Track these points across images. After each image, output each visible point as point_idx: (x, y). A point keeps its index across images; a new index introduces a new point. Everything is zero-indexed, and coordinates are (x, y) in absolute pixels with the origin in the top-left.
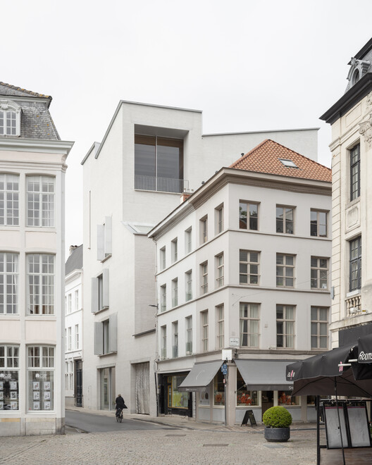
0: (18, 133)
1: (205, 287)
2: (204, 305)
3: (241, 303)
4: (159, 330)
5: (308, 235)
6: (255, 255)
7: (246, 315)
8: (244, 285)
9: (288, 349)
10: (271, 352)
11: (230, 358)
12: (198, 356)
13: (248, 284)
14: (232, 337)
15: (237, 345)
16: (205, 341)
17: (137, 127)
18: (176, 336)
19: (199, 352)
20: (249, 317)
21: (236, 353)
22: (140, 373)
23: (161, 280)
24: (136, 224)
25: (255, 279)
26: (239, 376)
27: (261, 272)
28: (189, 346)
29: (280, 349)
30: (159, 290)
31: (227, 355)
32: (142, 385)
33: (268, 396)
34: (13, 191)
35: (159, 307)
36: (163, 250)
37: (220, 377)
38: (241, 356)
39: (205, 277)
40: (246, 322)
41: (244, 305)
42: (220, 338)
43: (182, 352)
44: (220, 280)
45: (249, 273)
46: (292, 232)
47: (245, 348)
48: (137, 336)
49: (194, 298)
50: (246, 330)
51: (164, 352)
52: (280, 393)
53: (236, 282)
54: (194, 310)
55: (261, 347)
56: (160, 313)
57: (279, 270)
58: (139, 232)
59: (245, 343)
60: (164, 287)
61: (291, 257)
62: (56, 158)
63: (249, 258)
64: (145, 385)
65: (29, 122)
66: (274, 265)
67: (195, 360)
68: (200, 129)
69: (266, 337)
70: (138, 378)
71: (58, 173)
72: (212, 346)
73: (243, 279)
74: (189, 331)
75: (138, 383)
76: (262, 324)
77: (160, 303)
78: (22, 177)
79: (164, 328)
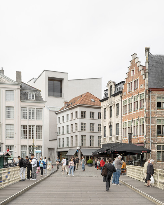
0: (34, 99)
1: (72, 130)
2: (72, 135)
3: (82, 135)
4: (58, 139)
5: (97, 119)
6: (85, 124)
7: (83, 138)
8: (82, 131)
9: (93, 146)
10: (89, 147)
11: (79, 149)
12: (70, 147)
13: (83, 131)
14: (79, 143)
15: (81, 145)
16: (72, 144)
17: (49, 77)
18: (63, 142)
19: (71, 146)
20: (83, 139)
21: (80, 147)
22: (51, 151)
23: (59, 126)
24: (49, 107)
25: (85, 130)
26: (81, 153)
27: (86, 128)
28: (68, 145)
29: (91, 146)
30: (58, 129)
31: (78, 148)
32: (51, 154)
33: (88, 158)
34: (33, 112)
35: (58, 133)
36: (59, 118)
37: (77, 153)
38: (81, 148)
39: (72, 128)
40: (82, 140)
41: (82, 136)
42: (76, 143)
43: (65, 146)
44: (76, 129)
45: (83, 128)
46: (93, 118)
47: (82, 146)
48: (50, 140)
49: (69, 132)
50: (82, 142)
51: (60, 146)
52: (91, 157)
53: (81, 130)
54: (69, 136)
55: (86, 146)
56: (58, 135)
57: (90, 127)
58: (51, 110)
59: (82, 145)
60: (60, 128)
61: (93, 124)
62: (42, 105)
63: (83, 124)
64: (52, 154)
65: (37, 96)
66: (89, 126)
67: (69, 148)
68: (67, 78)
69: (87, 144)
70: (50, 152)
71: (43, 108)
72: (74, 145)
73: (82, 130)
74: (68, 141)
75: (50, 154)
76: (86, 140)
77: (58, 132)
78: (35, 109)
79: (60, 139)
